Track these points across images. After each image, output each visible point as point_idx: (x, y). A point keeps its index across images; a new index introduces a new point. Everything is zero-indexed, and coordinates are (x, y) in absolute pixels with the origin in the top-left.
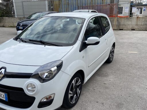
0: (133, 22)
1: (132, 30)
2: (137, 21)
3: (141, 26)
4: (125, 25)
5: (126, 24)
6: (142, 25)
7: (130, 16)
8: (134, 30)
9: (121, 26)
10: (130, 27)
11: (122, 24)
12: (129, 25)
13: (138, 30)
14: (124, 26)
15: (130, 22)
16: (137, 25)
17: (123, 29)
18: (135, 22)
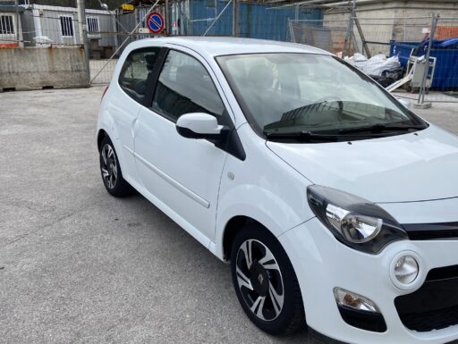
0: (39, 62)
1: (44, 88)
2: (52, 59)
3: (67, 75)
4: (18, 74)
5: (20, 70)
6: (66, 72)
7: (26, 45)
8: (51, 87)
9: (5, 77)
10: (36, 79)
11: (7, 70)
12: (29, 72)
13: (62, 86)
14: (15, 77)
15: (32, 65)
16: (53, 72)
17: (17, 88)
18: (46, 62)
